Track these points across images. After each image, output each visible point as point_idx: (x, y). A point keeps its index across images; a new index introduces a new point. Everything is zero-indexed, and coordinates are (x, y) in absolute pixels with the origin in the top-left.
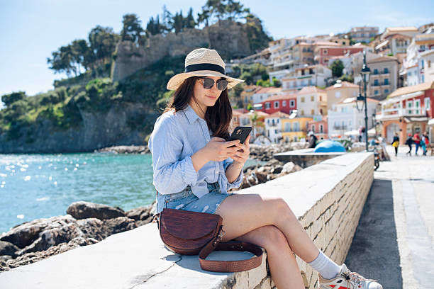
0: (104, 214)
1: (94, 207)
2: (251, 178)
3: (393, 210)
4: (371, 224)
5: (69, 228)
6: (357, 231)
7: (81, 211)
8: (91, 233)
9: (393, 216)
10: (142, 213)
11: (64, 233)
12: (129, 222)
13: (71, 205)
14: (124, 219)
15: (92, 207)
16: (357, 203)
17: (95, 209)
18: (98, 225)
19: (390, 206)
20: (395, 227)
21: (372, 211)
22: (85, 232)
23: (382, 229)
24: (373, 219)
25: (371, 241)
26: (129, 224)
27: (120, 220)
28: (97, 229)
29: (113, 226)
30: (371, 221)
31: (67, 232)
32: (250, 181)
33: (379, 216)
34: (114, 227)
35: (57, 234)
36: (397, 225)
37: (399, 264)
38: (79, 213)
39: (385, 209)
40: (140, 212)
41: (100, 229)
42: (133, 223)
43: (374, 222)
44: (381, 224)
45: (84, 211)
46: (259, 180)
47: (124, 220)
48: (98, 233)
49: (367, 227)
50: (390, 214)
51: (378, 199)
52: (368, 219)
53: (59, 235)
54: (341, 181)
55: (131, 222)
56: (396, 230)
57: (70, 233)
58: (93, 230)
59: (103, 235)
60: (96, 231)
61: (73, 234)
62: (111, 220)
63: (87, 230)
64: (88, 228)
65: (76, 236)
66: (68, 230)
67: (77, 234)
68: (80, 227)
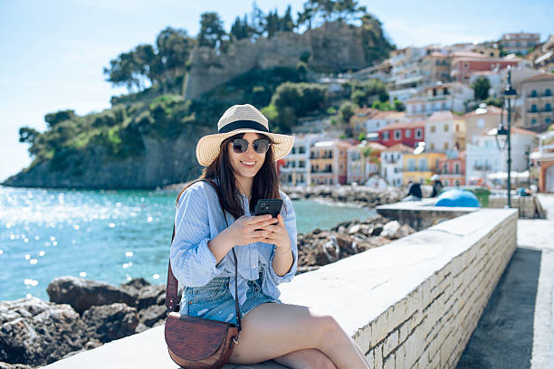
0: (99, 295)
1: (85, 285)
2: (329, 244)
3: (534, 304)
4: (496, 328)
5: (13, 326)
6: (473, 337)
7: (64, 291)
8: (51, 334)
9: (533, 314)
10: (160, 294)
11: (3, 335)
12: (127, 313)
13: (52, 282)
14: (120, 307)
15: (81, 285)
17: (85, 289)
18: (68, 320)
19: (530, 297)
20: (532, 335)
21: (504, 303)
22: (42, 332)
23: (510, 337)
24: (503, 318)
25: (490, 359)
26: (127, 316)
27: (115, 308)
28: (65, 327)
30: (498, 321)
31: (8, 333)
32: (328, 249)
33: (512, 313)
36: (535, 332)
38: (62, 294)
39: (523, 300)
40: (158, 292)
41: (69, 327)
42: (133, 314)
43: (502, 324)
44: (511, 328)
45: (70, 291)
46: (341, 249)
47: (121, 309)
48: (63, 333)
49: (489, 333)
50: (530, 311)
51: (516, 283)
52: (495, 318)
54: (437, 273)
55: (130, 312)
56: (532, 342)
57: (14, 335)
58: (57, 328)
59: (73, 336)
60: (61, 330)
61: (18, 336)
62: (103, 307)
63: (45, 328)
64: (48, 325)
65: (24, 339)
66: (12, 331)
67: (25, 336)
68: (34, 324)
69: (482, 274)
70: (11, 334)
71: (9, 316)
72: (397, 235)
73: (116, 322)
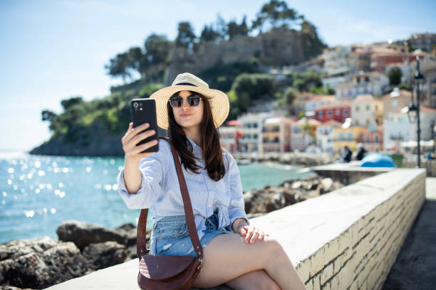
1: (86, 228)
2: (276, 197)
4: (411, 263)
5: (27, 259)
6: (393, 271)
8: (57, 265)
11: (20, 265)
14: (112, 245)
15: (83, 227)
16: (395, 235)
17: (85, 231)
18: (71, 254)
21: (417, 243)
22: (50, 264)
23: (423, 270)
24: (416, 255)
26: (118, 252)
27: (108, 245)
28: (68, 260)
30: (412, 257)
31: (23, 264)
32: (276, 201)
33: (424, 251)
35: (8, 267)
38: (68, 235)
41: (71, 259)
42: (123, 250)
43: (416, 259)
44: (424, 263)
45: (74, 233)
46: (286, 200)
47: (113, 247)
48: (68, 264)
49: (406, 267)
52: (410, 255)
53: (11, 269)
55: (120, 248)
57: (28, 266)
58: (62, 261)
59: (75, 267)
60: (65, 262)
61: (31, 267)
62: (99, 245)
63: (52, 261)
64: (55, 258)
65: (36, 269)
66: (26, 262)
67: (36, 267)
68: (44, 257)
69: (399, 220)
70: (26, 265)
71: (25, 251)
72: (330, 190)
73: (109, 257)
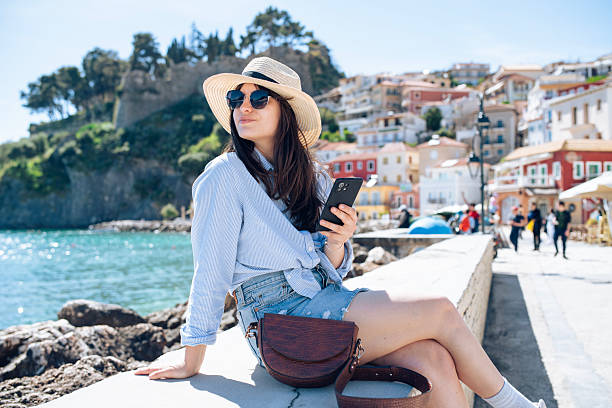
0: (115, 319)
1: (101, 308)
3: (528, 317)
4: (501, 337)
5: (67, 339)
7: (80, 314)
8: (100, 348)
9: (530, 325)
10: (170, 318)
11: (61, 347)
12: (154, 332)
13: (65, 305)
14: (146, 327)
15: (97, 308)
17: (101, 312)
18: (111, 336)
19: (522, 312)
20: (535, 341)
21: (500, 318)
22: (92, 346)
23: (518, 344)
24: (504, 329)
25: (506, 361)
26: (155, 335)
27: (141, 328)
28: (110, 342)
29: (131, 337)
30: (500, 333)
31: (64, 346)
33: (511, 325)
34: (131, 340)
35: (50, 349)
36: (537, 338)
37: (553, 395)
38: (77, 318)
39: (517, 315)
40: (167, 317)
41: (113, 341)
42: (161, 333)
43: (505, 334)
44: (515, 337)
45: (86, 315)
47: (147, 329)
48: (110, 347)
49: (497, 342)
50: (525, 323)
51: (504, 302)
52: (497, 330)
53: (53, 352)
55: (157, 331)
56: (537, 346)
57: (70, 348)
58: (104, 344)
59: (118, 351)
60: (107, 345)
61: (73, 349)
62: (127, 328)
63: (94, 343)
64: (95, 340)
65: (79, 352)
66: (67, 344)
67: (80, 349)
68: (84, 339)
70: (67, 347)
72: (384, 261)
73: (144, 342)
